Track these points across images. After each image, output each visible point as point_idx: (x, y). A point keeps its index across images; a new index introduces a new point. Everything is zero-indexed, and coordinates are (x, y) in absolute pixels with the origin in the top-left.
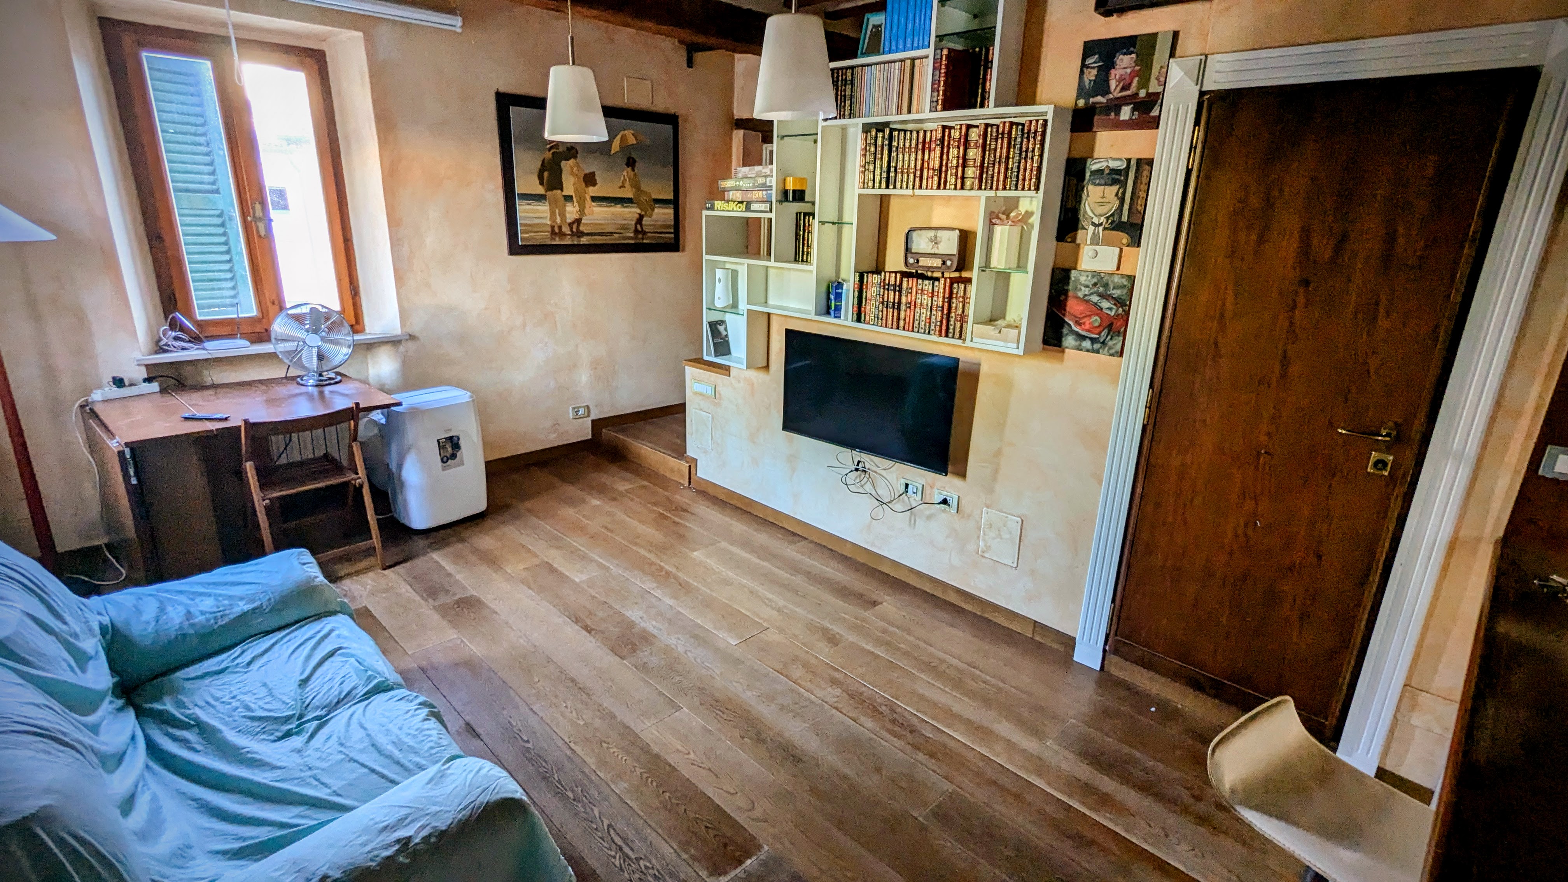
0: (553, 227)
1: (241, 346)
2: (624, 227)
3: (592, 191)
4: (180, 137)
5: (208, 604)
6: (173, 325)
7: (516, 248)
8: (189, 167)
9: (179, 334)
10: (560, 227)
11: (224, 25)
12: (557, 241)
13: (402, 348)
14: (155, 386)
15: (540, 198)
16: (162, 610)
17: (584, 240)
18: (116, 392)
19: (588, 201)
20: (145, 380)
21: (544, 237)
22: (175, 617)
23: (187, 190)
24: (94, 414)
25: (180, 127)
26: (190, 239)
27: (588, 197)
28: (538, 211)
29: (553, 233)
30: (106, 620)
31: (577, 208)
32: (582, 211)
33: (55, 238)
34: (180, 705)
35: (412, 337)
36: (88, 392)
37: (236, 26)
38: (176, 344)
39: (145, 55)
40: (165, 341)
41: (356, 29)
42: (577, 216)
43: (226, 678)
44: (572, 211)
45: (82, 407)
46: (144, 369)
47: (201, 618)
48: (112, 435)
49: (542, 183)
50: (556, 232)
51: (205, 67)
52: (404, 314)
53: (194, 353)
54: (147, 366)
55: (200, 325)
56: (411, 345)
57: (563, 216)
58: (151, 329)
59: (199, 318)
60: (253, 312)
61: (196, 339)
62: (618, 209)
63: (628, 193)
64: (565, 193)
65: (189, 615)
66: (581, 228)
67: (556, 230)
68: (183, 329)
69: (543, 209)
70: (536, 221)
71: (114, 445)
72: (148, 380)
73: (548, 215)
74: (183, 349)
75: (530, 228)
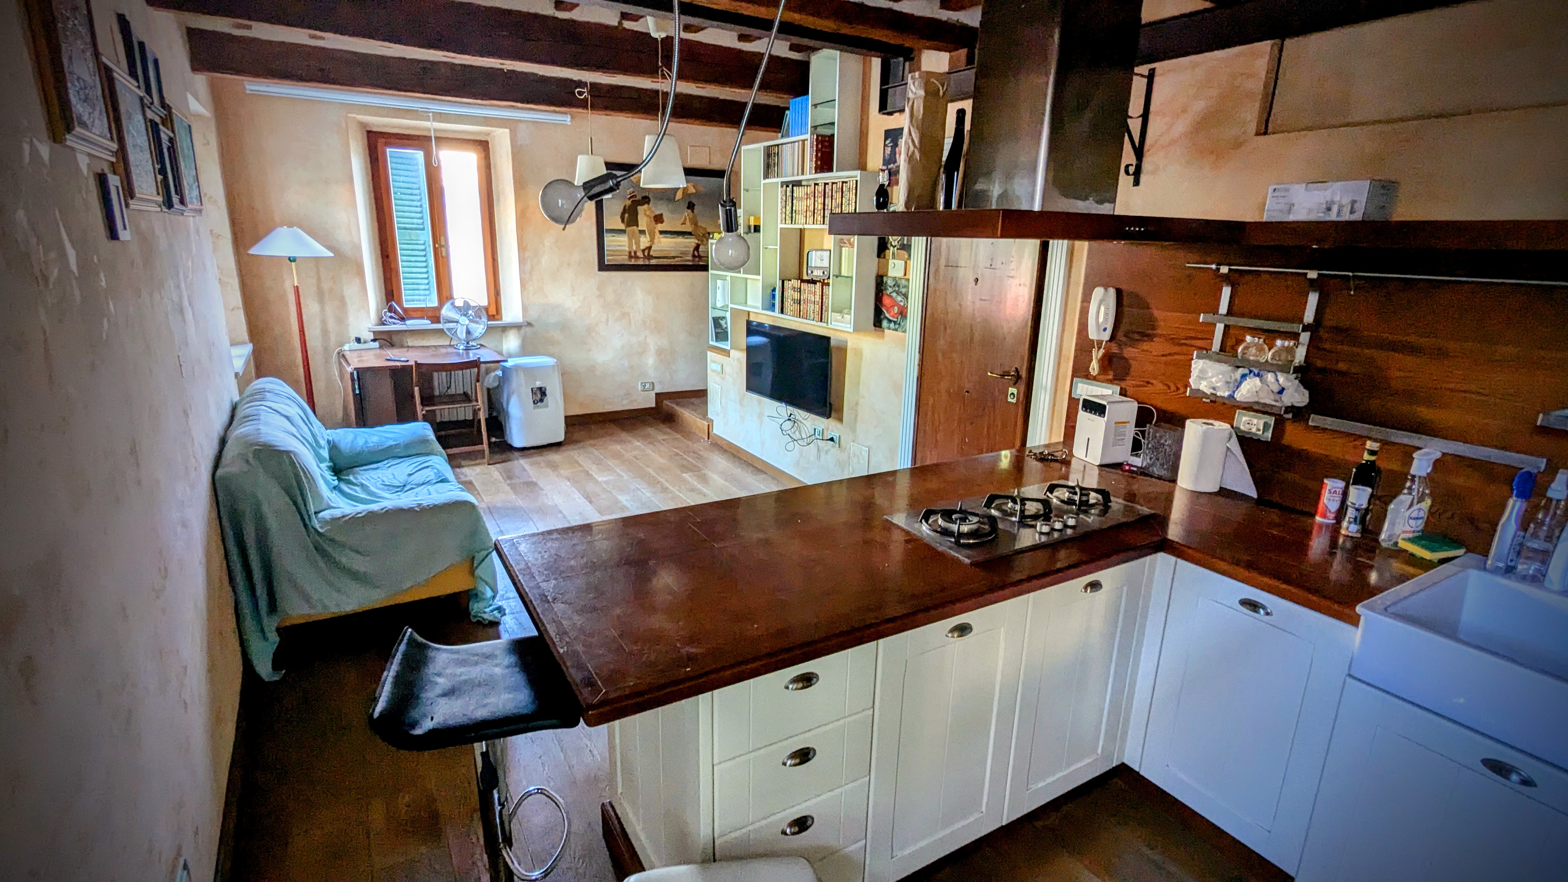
0: (630, 253)
1: (425, 324)
2: (684, 253)
3: (660, 227)
4: (403, 197)
5: (375, 439)
6: (391, 310)
7: (603, 266)
8: (406, 214)
9: (392, 314)
10: (635, 253)
11: (429, 130)
12: (633, 262)
13: (523, 331)
14: (376, 344)
15: (622, 232)
16: (355, 438)
17: (653, 262)
18: (356, 346)
19: (657, 234)
20: (372, 340)
21: (624, 260)
22: (360, 442)
23: (405, 229)
24: (344, 356)
25: (402, 190)
26: (405, 258)
27: (657, 232)
28: (620, 241)
29: (630, 257)
30: (331, 439)
31: (649, 239)
32: (652, 240)
33: (332, 255)
34: (356, 478)
35: (529, 324)
36: (342, 345)
37: (435, 130)
38: (391, 320)
39: (388, 150)
40: (385, 318)
41: (506, 128)
42: (648, 245)
43: (378, 471)
44: (644, 241)
45: (339, 353)
46: (372, 334)
47: (371, 445)
48: (349, 365)
49: (623, 221)
50: (632, 255)
51: (419, 155)
52: (525, 309)
53: (399, 326)
54: (374, 332)
55: (406, 310)
56: (528, 329)
57: (638, 243)
58: (379, 311)
59: (405, 306)
60: (435, 304)
61: (402, 319)
62: (680, 240)
63: (688, 228)
64: (640, 228)
65: (366, 442)
66: (652, 253)
67: (633, 254)
68: (395, 312)
69: (623, 240)
70: (618, 248)
71: (349, 369)
72: (374, 340)
73: (626, 243)
74: (394, 324)
75: (615, 253)
